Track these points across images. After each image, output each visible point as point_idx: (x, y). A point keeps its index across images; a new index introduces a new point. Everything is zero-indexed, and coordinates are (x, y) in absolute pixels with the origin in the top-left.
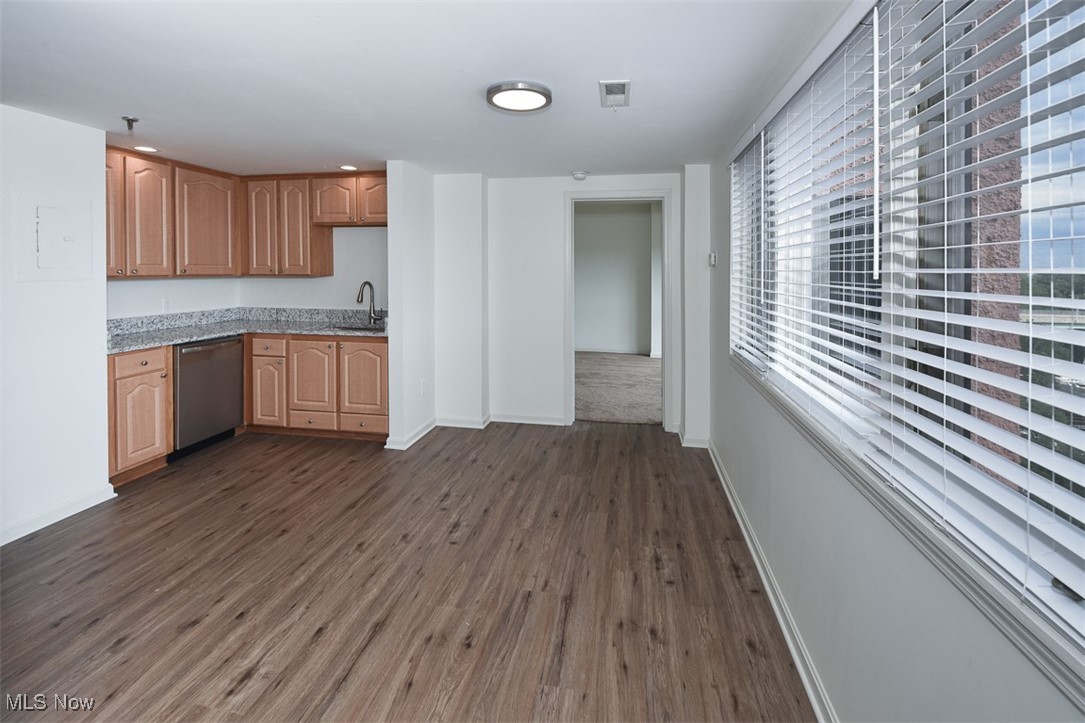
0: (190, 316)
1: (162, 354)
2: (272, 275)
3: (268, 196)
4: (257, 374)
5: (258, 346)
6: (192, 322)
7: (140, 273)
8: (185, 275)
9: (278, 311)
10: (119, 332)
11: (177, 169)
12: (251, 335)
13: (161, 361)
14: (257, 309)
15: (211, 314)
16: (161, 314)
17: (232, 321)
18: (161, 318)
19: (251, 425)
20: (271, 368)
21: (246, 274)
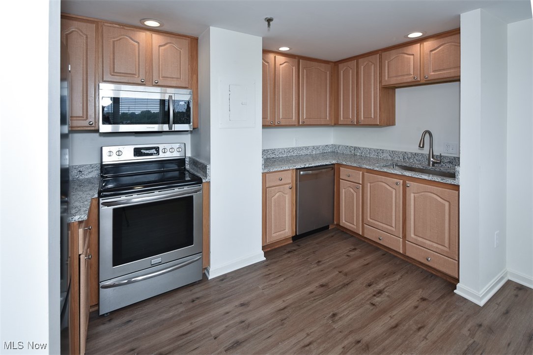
0: (307, 148)
1: (289, 174)
2: (352, 125)
3: (351, 71)
4: (343, 192)
5: (344, 172)
6: (308, 152)
7: (282, 123)
8: (304, 125)
9: (355, 148)
10: (274, 156)
11: (301, 60)
12: (339, 165)
13: (289, 179)
14: (343, 146)
15: (318, 148)
16: (293, 147)
17: (329, 152)
18: (293, 149)
19: (338, 225)
20: (352, 190)
21: (336, 124)
